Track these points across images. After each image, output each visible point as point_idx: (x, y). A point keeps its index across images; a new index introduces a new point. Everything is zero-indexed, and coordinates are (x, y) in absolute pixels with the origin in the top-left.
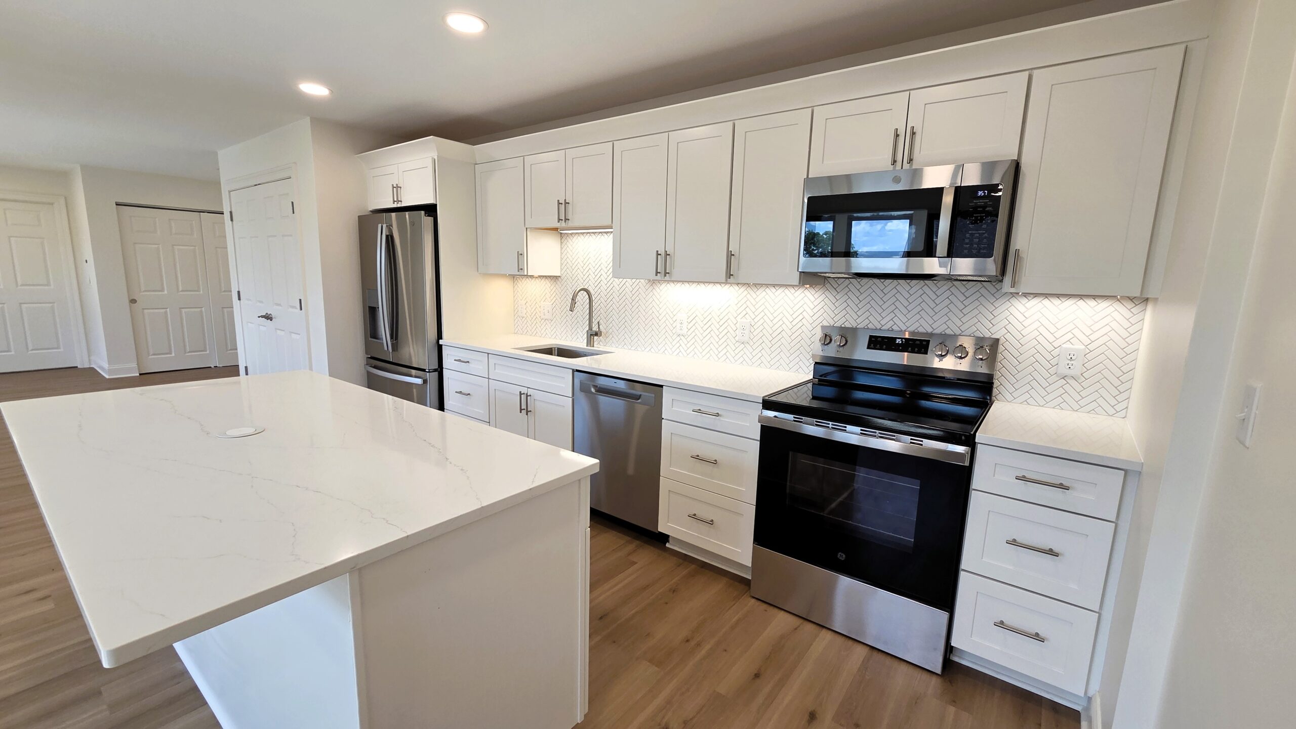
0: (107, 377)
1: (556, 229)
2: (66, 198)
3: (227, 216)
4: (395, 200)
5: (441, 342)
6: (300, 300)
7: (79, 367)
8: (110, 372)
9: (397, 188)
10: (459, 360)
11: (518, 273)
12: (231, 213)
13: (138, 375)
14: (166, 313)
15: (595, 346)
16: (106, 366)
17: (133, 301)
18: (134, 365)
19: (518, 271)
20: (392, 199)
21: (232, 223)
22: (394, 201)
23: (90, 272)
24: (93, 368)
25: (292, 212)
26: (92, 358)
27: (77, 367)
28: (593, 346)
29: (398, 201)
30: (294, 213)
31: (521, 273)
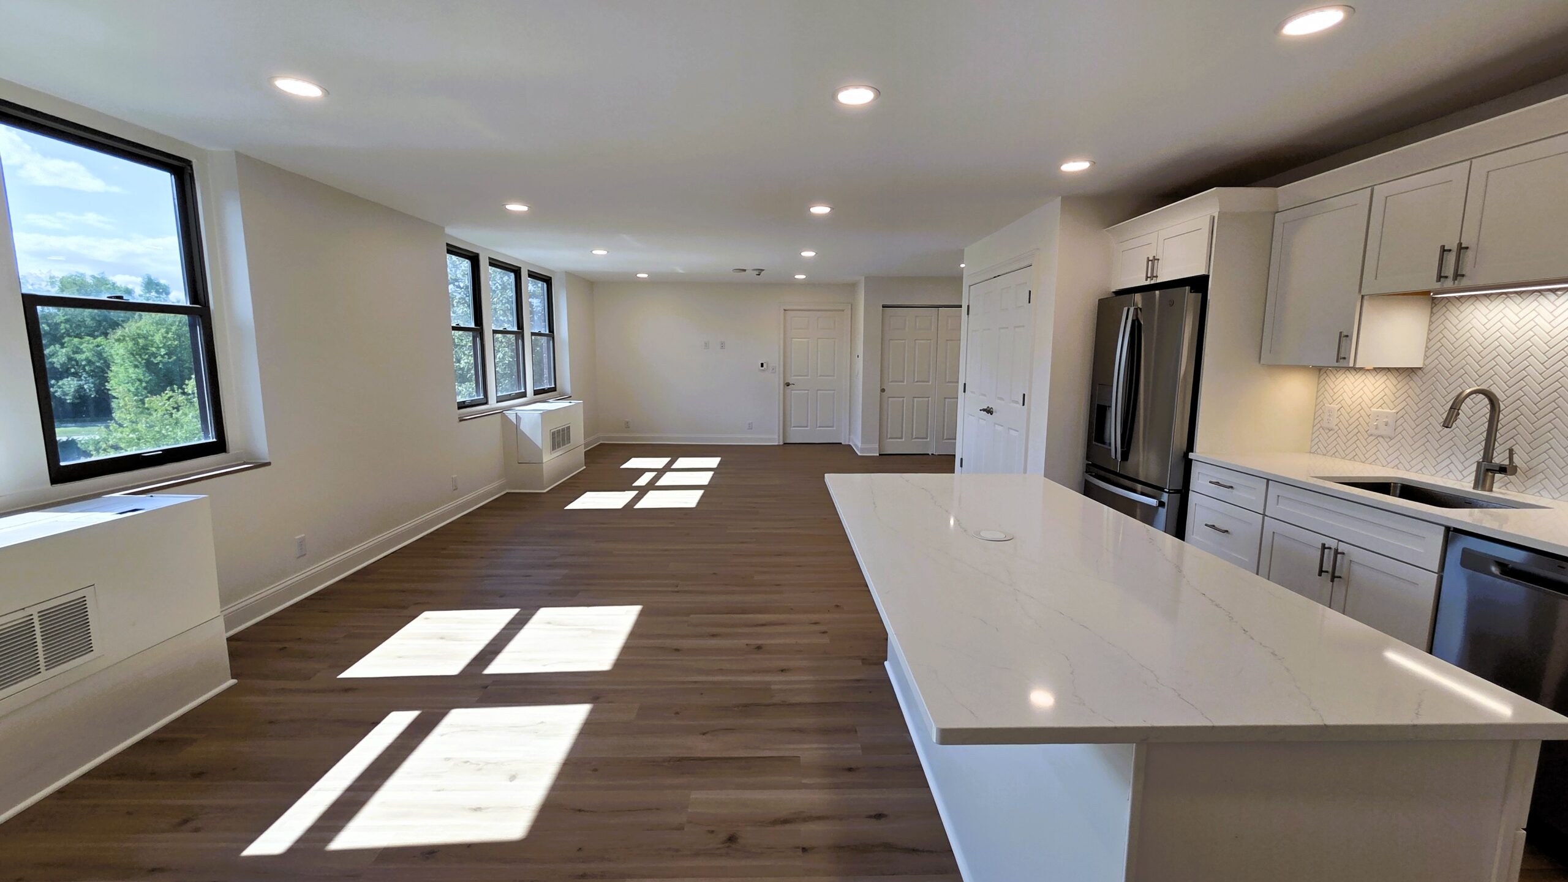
0: (859, 454)
1: (1427, 293)
2: (852, 305)
3: (964, 309)
4: (1149, 275)
5: (1191, 456)
6: (1024, 395)
7: (843, 443)
8: (862, 450)
9: (1153, 261)
10: (1217, 483)
11: (1336, 365)
12: (968, 306)
13: (878, 455)
14: (903, 401)
15: (1494, 489)
16: (859, 445)
17: (883, 390)
18: (877, 446)
19: (1337, 361)
20: (1145, 275)
21: (968, 317)
22: (1147, 278)
23: (860, 364)
24: (850, 445)
25: (1028, 301)
26: (852, 437)
27: (841, 443)
28: (1491, 490)
29: (1152, 277)
30: (1029, 302)
31: (1342, 363)
